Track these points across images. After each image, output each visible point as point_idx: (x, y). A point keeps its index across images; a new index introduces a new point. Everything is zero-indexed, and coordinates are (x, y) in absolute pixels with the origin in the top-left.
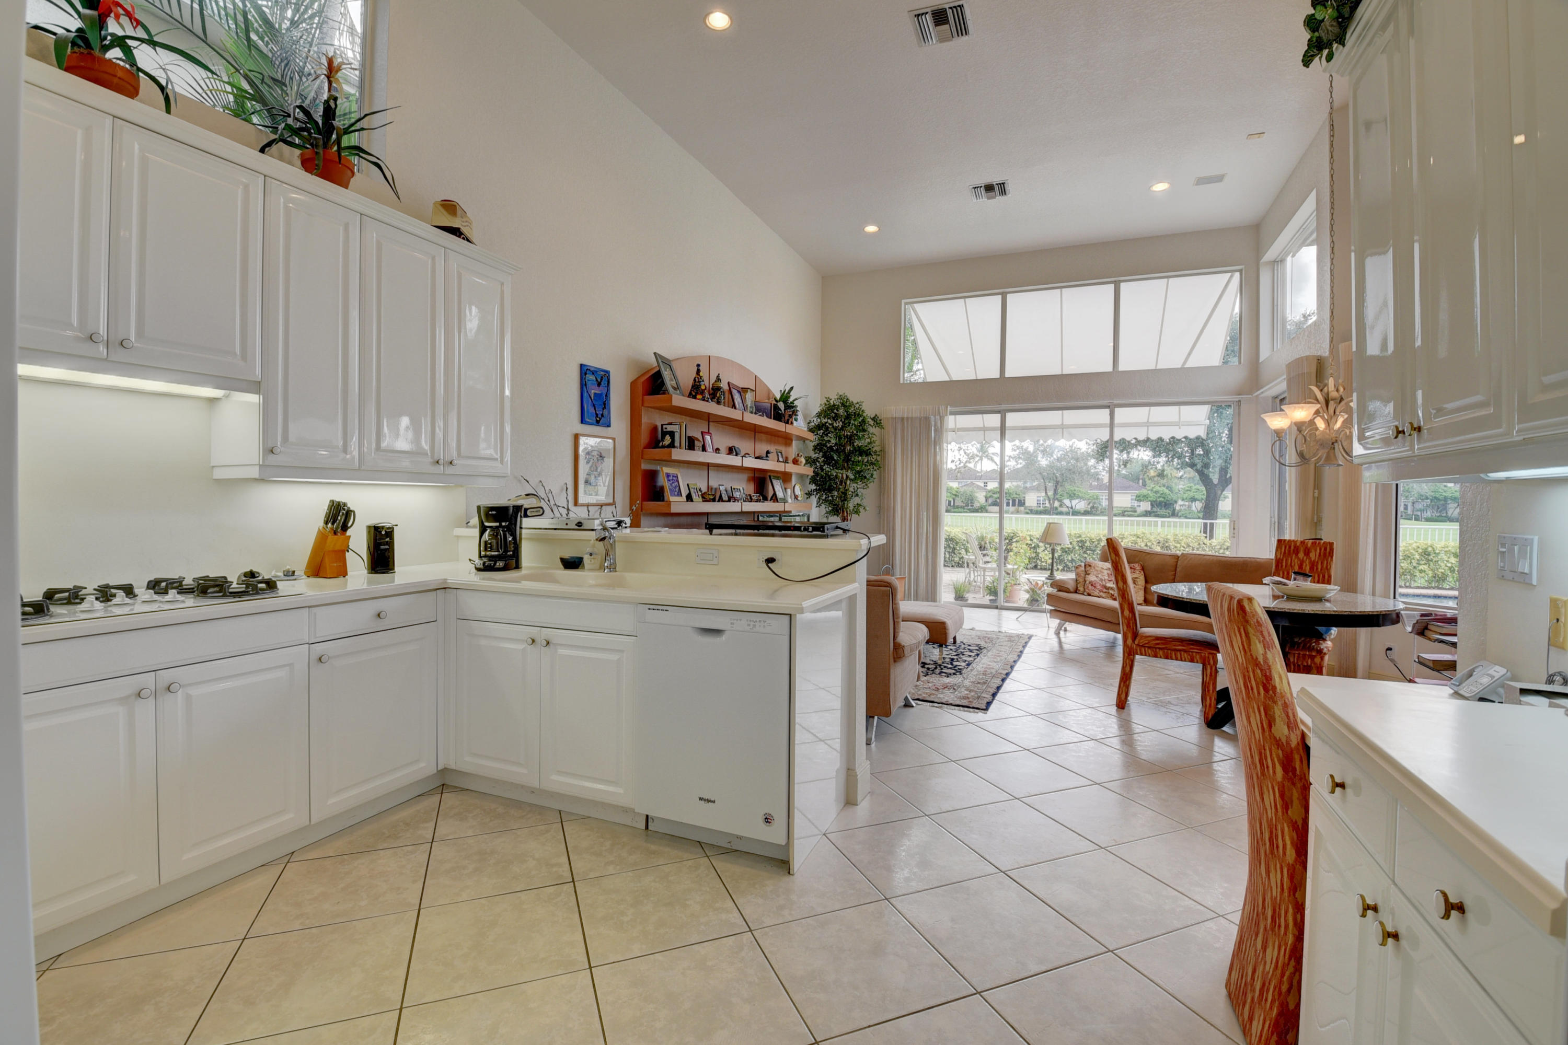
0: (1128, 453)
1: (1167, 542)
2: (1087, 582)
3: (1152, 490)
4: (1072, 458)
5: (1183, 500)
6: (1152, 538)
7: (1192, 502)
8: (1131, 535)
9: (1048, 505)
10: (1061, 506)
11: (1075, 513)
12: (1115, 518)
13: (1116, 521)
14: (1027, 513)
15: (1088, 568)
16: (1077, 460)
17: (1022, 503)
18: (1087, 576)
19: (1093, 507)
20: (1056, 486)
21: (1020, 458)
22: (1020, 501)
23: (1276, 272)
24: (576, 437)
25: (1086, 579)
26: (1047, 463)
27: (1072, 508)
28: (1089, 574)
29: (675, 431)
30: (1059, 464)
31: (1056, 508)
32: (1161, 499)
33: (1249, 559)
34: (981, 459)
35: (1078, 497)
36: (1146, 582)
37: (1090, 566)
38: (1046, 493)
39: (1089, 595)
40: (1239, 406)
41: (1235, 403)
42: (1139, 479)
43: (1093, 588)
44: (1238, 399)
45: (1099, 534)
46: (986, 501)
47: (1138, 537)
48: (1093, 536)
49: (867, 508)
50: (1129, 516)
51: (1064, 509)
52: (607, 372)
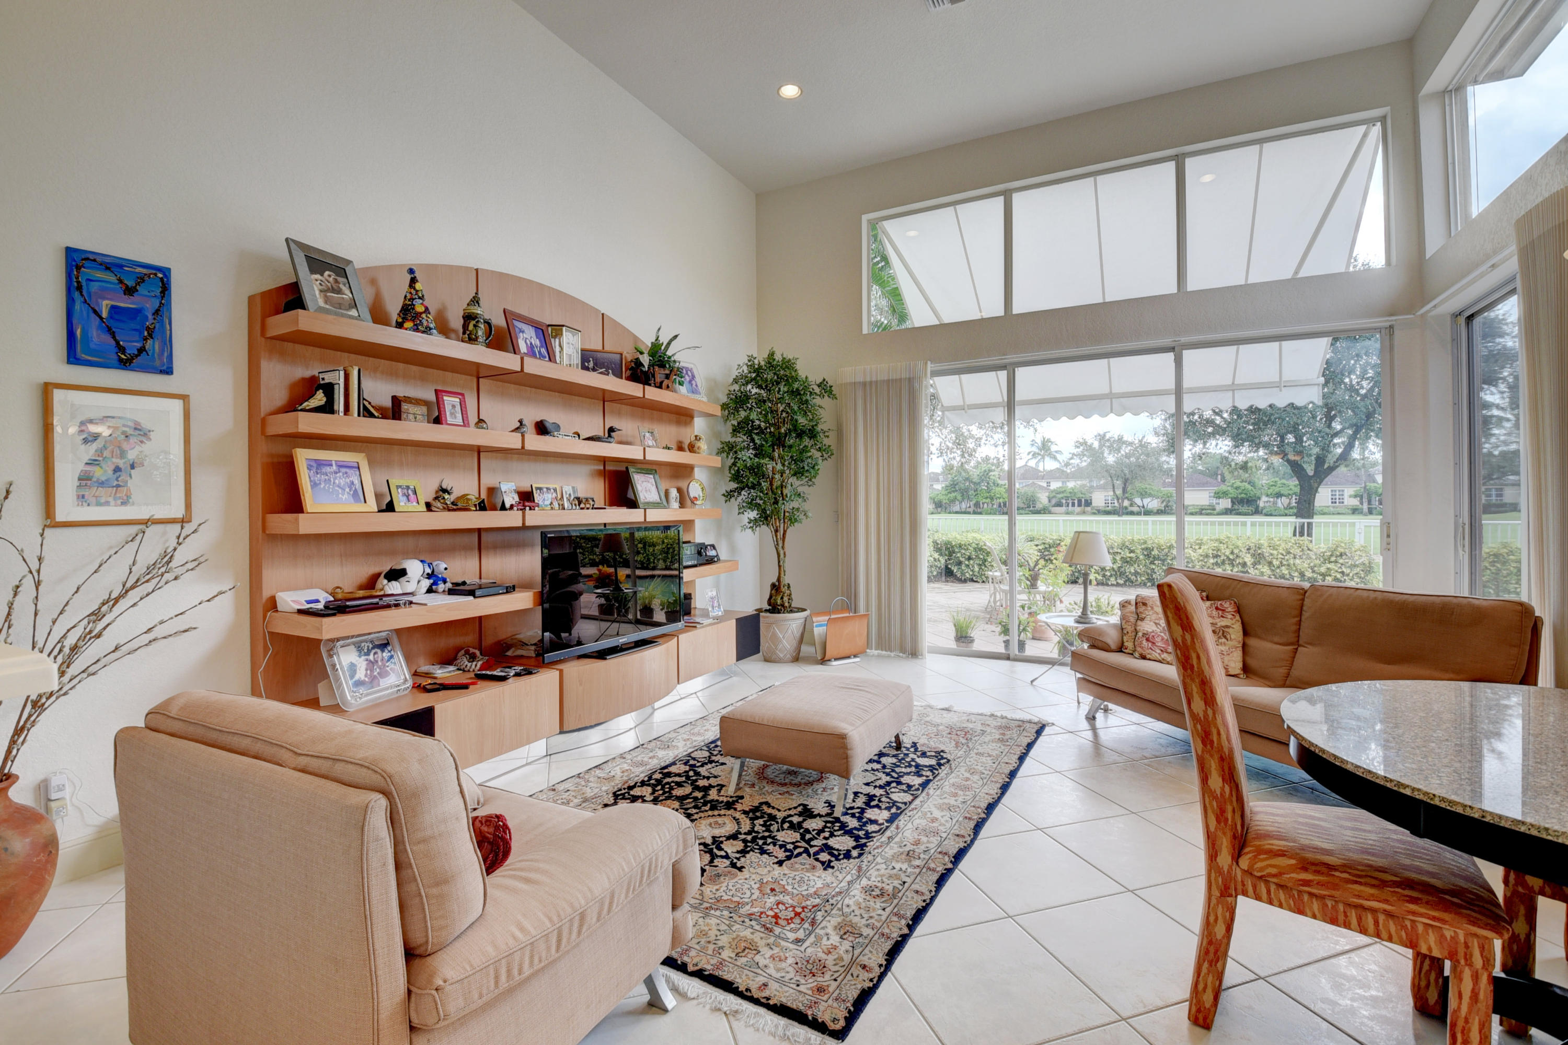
0: (1205, 444)
1: (1259, 548)
2: (1140, 634)
3: (1232, 486)
4: (1143, 453)
5: (1267, 496)
6: (1239, 543)
7: (1277, 497)
8: (1211, 540)
9: (1116, 504)
10: (1131, 505)
11: (1148, 513)
12: (1188, 519)
13: (1191, 523)
14: (1094, 514)
15: (1142, 608)
16: (1148, 455)
17: (1088, 503)
18: (1139, 623)
19: (1167, 506)
20: (1125, 484)
21: (1084, 455)
22: (1086, 501)
23: (1447, 108)
24: (47, 390)
25: (1138, 628)
26: (1114, 459)
27: (1143, 507)
28: (1142, 619)
29: (334, 382)
30: (1127, 461)
31: (1126, 508)
32: (1243, 495)
33: (1455, 600)
34: (1043, 458)
35: (1150, 495)
36: (1246, 633)
37: (1145, 604)
38: (1114, 491)
39: (1143, 657)
40: (1391, 335)
41: (1383, 331)
42: (1217, 475)
43: (1150, 644)
44: (1388, 324)
45: (1170, 540)
46: (1050, 501)
47: (1221, 543)
48: (1162, 542)
49: (810, 514)
50: (1207, 514)
51: (1135, 509)
52: (166, 272)
